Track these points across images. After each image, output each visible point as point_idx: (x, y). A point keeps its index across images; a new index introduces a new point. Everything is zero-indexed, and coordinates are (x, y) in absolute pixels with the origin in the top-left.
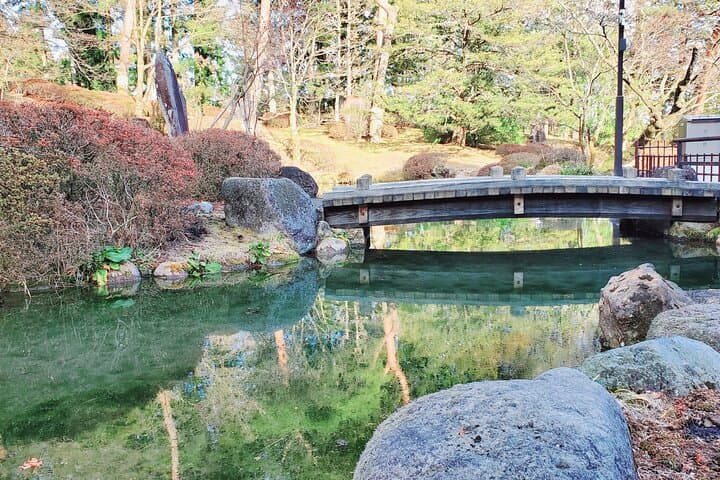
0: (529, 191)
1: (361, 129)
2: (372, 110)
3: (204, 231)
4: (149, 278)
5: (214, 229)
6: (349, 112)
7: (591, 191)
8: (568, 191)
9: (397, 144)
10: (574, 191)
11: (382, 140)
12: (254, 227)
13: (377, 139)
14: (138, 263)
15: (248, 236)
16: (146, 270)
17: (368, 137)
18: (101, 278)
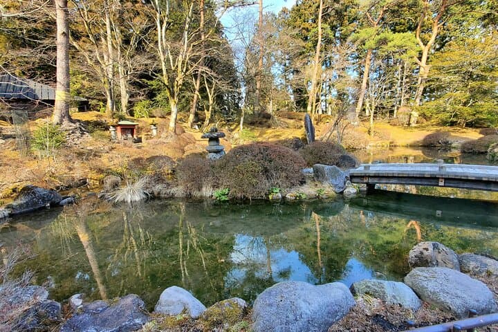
0: (447, 177)
1: (406, 121)
2: (412, 113)
3: (305, 182)
4: (284, 198)
5: (309, 181)
6: (401, 113)
7: (484, 179)
8: (469, 178)
9: (424, 127)
10: (473, 178)
11: (416, 125)
12: (321, 182)
13: (413, 125)
14: (281, 193)
15: (319, 185)
16: (284, 195)
17: (409, 124)
18: (270, 197)
